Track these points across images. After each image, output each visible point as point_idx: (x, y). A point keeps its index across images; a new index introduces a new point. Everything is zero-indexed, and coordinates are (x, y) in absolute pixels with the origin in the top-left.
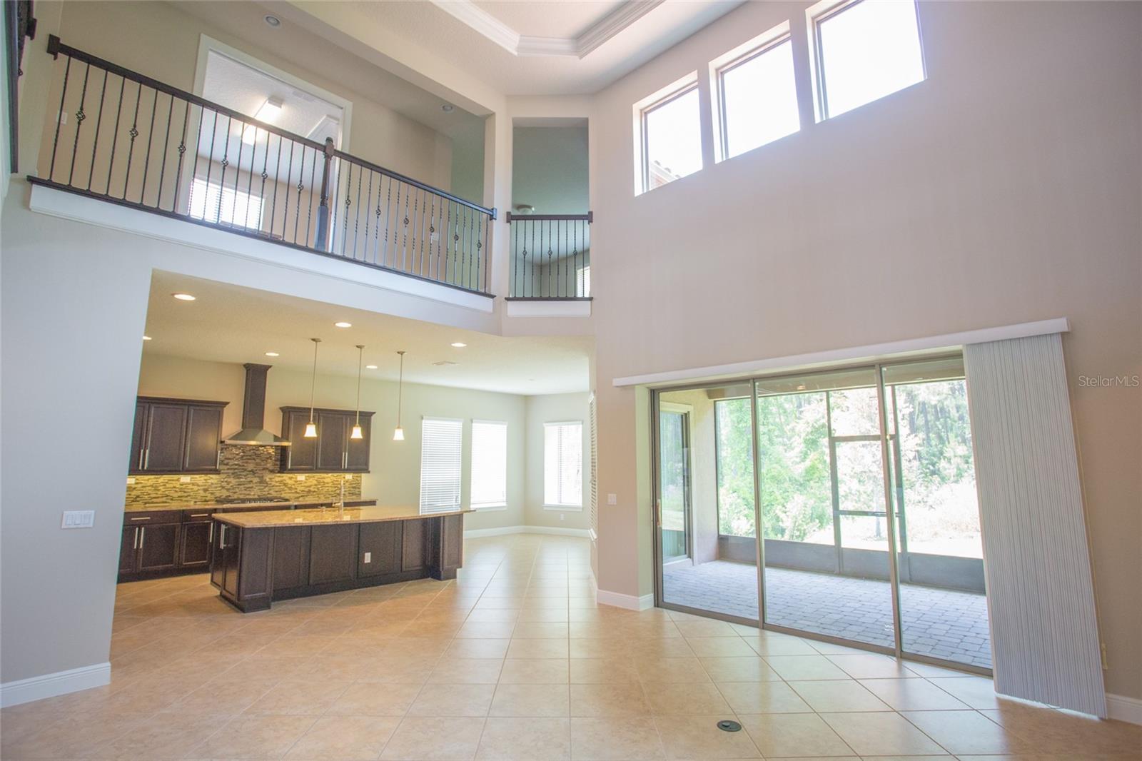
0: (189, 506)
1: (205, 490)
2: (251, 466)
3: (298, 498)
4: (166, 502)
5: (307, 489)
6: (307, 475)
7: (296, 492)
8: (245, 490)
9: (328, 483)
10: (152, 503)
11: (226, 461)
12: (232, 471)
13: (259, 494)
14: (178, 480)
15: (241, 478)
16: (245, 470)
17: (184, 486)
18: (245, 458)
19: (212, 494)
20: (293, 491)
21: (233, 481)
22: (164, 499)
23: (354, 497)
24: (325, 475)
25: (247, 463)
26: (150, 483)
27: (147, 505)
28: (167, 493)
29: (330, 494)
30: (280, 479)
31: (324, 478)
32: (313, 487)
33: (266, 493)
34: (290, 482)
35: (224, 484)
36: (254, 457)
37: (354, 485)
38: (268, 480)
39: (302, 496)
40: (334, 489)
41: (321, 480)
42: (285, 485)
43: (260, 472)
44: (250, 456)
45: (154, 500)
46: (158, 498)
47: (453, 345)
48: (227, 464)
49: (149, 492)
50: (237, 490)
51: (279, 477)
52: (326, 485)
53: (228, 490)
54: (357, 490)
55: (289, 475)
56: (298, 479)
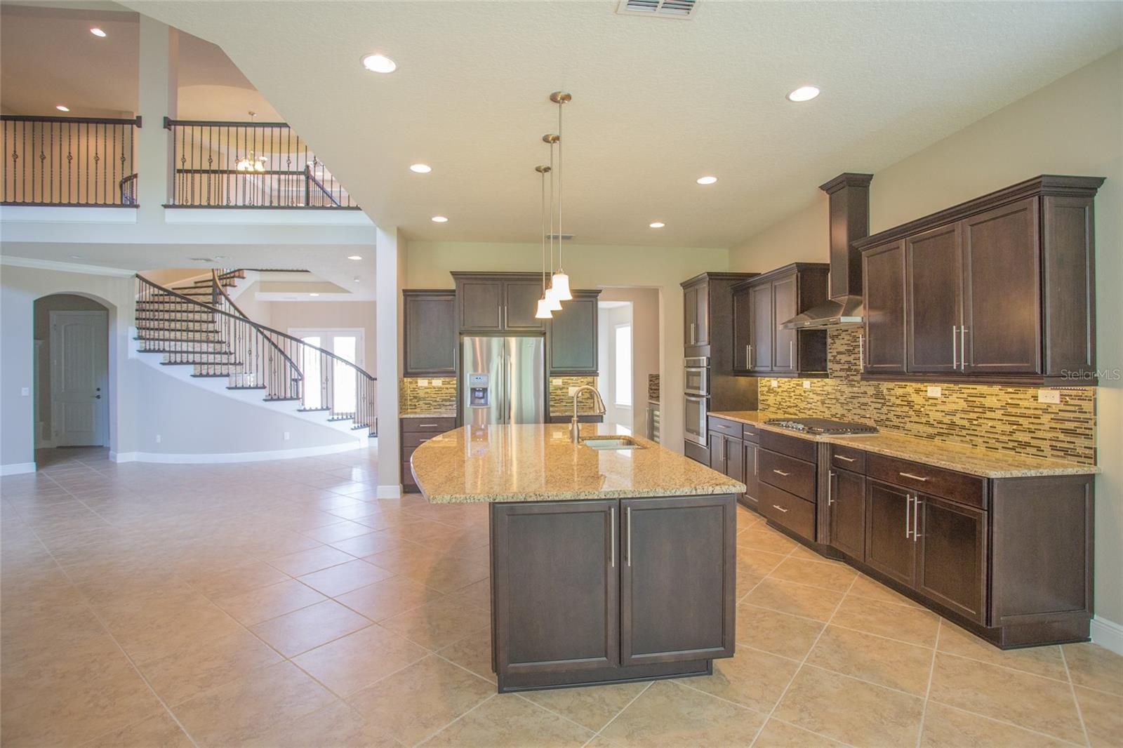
3: (933, 436)
5: (947, 420)
7: (928, 423)
9: (991, 410)
14: (802, 385)
17: (806, 394)
20: (924, 420)
26: (786, 387)
28: (796, 401)
29: (998, 440)
30: (900, 392)
32: (958, 415)
34: (917, 399)
37: (1070, 425)
38: (885, 392)
39: (940, 434)
40: (1008, 428)
42: (910, 404)
52: (989, 415)
54: (1080, 442)
55: (914, 385)
56: (930, 394)
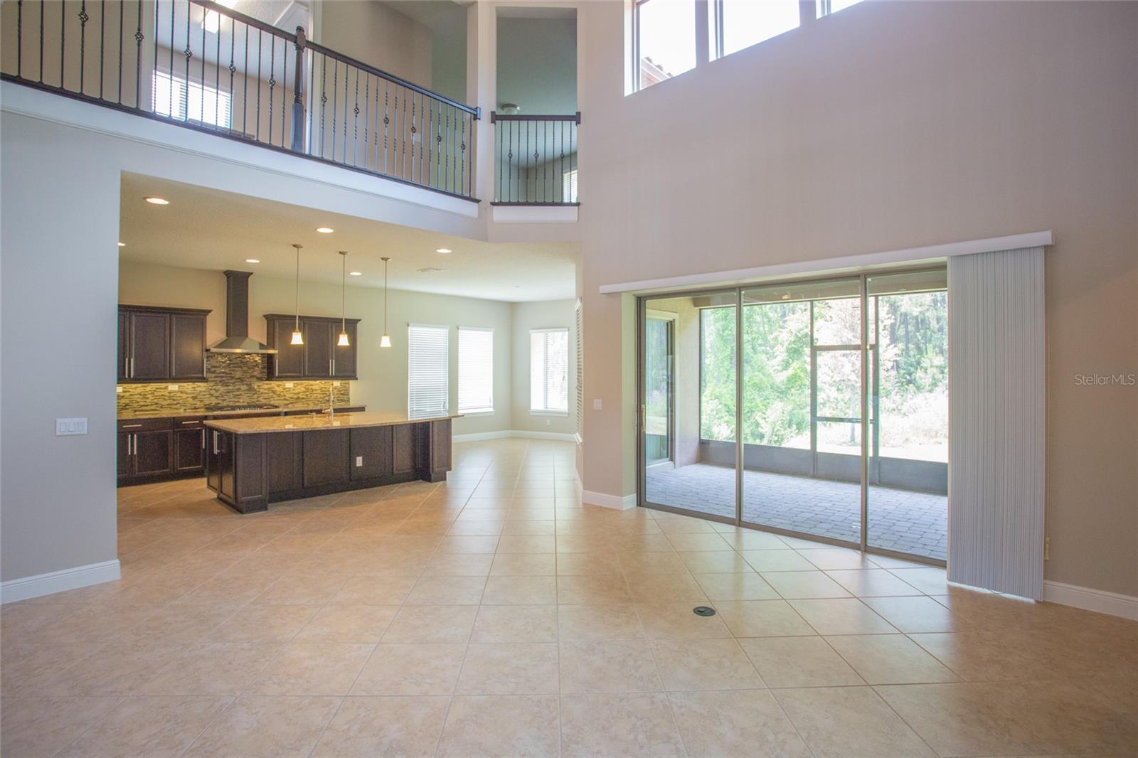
0: (180, 413)
1: (194, 398)
2: (238, 374)
3: (287, 404)
4: (156, 410)
5: (296, 396)
6: (295, 382)
8: (234, 397)
9: (316, 390)
10: (142, 411)
11: (213, 370)
12: (219, 379)
13: (248, 401)
14: (166, 388)
15: (229, 386)
16: (233, 378)
17: (172, 394)
18: (231, 366)
19: (201, 401)
20: (282, 398)
21: (222, 389)
22: (154, 407)
23: (343, 403)
24: (313, 382)
25: (234, 370)
26: (138, 391)
27: (137, 413)
28: (156, 401)
29: (319, 401)
30: (268, 386)
31: (312, 385)
32: (301, 394)
33: (256, 400)
34: (278, 389)
35: (213, 392)
36: (241, 365)
37: (342, 392)
38: (256, 387)
39: (291, 403)
40: (322, 396)
41: (310, 387)
42: (274, 392)
43: (247, 380)
44: (237, 364)
45: (143, 408)
46: (147, 406)
47: (438, 251)
48: (214, 372)
49: (139, 400)
50: (226, 397)
51: (268, 384)
52: (315, 392)
53: (217, 397)
54: (345, 397)
55: (277, 383)
56: (287, 386)
